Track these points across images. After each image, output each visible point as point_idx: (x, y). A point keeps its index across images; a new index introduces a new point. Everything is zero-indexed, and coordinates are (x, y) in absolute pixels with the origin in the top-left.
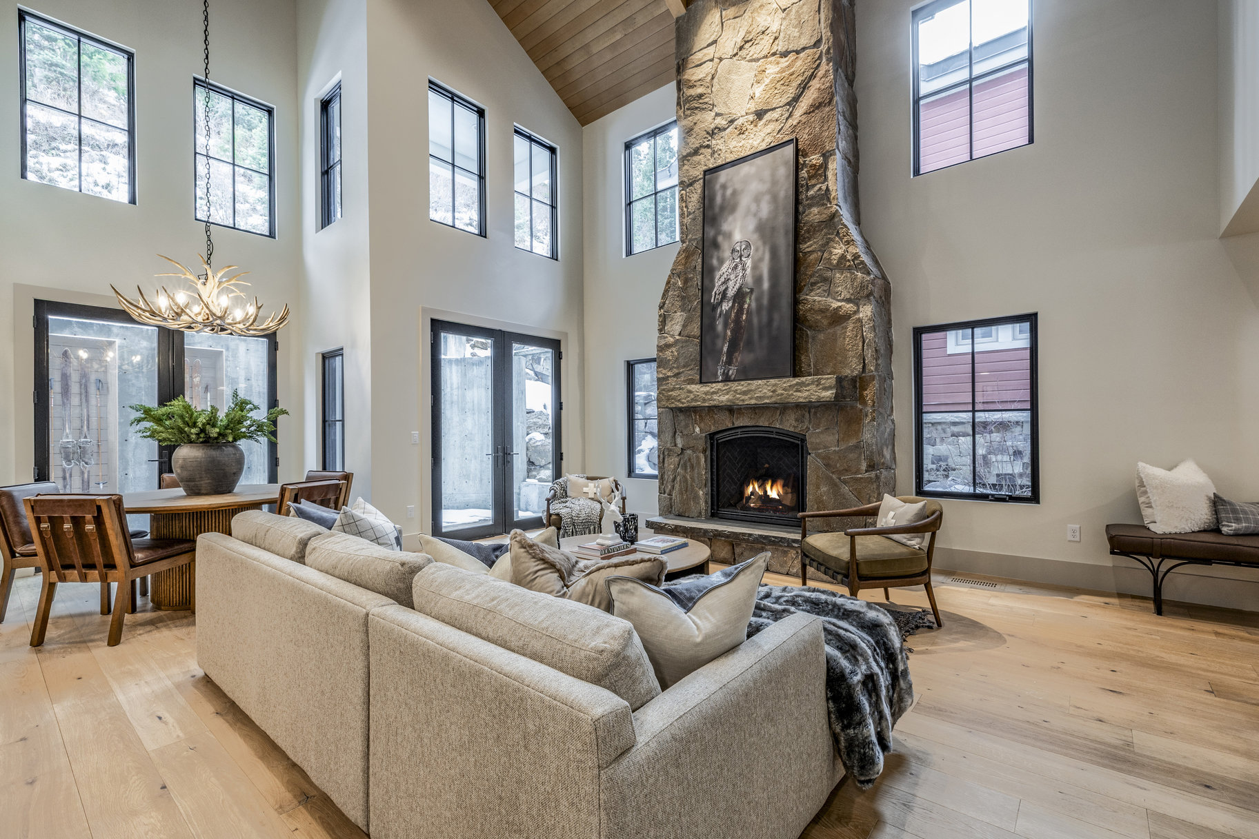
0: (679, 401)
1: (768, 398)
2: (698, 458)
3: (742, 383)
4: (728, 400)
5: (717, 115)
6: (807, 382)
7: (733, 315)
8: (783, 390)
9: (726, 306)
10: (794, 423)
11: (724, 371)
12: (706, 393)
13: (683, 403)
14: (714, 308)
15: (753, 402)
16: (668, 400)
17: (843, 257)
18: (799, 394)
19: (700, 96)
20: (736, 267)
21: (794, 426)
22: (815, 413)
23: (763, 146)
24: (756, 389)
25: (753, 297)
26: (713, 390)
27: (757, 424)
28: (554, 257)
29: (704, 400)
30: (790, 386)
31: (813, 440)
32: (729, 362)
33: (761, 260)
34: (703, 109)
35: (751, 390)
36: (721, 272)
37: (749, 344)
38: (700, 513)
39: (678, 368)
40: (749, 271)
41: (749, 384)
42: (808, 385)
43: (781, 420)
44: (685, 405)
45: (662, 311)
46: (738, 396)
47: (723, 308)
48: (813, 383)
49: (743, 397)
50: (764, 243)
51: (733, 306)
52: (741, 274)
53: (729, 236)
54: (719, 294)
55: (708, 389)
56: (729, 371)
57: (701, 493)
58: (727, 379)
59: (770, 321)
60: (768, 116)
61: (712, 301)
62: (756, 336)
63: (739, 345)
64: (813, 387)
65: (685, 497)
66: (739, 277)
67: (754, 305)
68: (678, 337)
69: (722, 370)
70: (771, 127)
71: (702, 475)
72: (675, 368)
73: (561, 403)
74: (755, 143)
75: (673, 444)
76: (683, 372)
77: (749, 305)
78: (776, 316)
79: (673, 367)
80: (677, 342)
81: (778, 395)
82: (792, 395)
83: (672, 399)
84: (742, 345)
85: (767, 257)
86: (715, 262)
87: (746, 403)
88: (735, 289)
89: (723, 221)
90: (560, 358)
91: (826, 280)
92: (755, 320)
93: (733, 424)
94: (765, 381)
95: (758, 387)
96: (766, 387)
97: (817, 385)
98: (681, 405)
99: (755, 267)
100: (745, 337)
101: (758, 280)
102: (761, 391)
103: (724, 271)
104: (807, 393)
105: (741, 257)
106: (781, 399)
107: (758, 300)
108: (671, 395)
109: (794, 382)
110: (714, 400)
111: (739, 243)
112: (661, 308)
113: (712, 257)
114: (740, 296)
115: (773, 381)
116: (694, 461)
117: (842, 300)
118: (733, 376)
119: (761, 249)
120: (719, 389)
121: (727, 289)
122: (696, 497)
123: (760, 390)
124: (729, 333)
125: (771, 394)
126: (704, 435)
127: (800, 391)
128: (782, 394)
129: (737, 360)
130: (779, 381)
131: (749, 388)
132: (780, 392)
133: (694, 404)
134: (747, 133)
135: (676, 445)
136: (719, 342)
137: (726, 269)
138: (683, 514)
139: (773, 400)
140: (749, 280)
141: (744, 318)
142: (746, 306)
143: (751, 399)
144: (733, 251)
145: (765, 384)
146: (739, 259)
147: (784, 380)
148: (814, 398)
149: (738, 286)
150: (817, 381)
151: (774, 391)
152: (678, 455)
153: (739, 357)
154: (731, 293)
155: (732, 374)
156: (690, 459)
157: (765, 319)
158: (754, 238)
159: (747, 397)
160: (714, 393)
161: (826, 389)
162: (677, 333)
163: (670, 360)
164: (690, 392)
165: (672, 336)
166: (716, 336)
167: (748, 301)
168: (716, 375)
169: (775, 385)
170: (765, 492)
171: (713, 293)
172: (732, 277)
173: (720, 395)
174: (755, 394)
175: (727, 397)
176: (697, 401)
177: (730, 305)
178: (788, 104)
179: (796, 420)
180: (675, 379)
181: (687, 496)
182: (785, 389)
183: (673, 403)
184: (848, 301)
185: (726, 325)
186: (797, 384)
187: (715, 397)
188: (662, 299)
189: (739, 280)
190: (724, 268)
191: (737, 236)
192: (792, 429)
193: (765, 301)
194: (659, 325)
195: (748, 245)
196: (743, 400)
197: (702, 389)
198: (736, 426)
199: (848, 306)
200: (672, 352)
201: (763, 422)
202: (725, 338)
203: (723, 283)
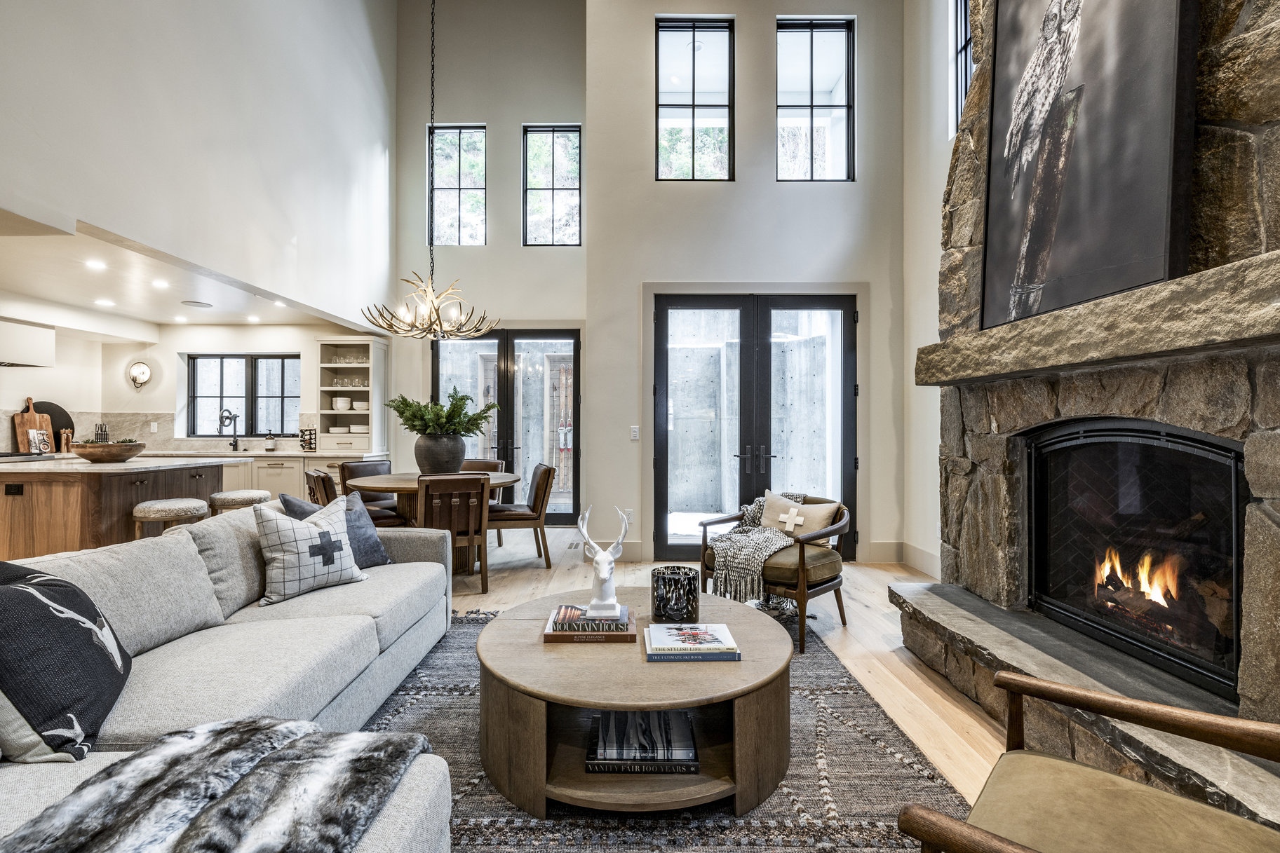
1: (1096, 345)
2: (995, 482)
4: (1018, 361)
6: (1203, 286)
7: (1040, 166)
8: (1135, 319)
9: (1028, 155)
10: (1202, 409)
11: (1020, 298)
12: (980, 351)
13: (947, 374)
14: (1009, 164)
15: (1064, 359)
18: (1178, 325)
20: (1049, 56)
21: (1202, 418)
24: (1071, 328)
25: (1081, 106)
26: (992, 341)
27: (1107, 413)
28: (851, 177)
29: (978, 365)
30: (1152, 307)
31: (1265, 458)
32: (1030, 277)
35: (1060, 333)
36: (1022, 85)
37: (1070, 222)
38: (998, 595)
40: (1074, 47)
41: (1057, 318)
42: (1206, 294)
43: (1167, 403)
44: (951, 378)
45: (948, 207)
46: (1035, 349)
47: (1024, 160)
48: (1219, 286)
49: (1045, 351)
51: (1041, 148)
52: (1059, 66)
54: (1018, 132)
55: (984, 341)
56: (1028, 296)
57: (1000, 554)
58: (1022, 314)
59: (1119, 144)
61: (1006, 154)
62: (1085, 198)
63: (1051, 230)
64: (1222, 299)
65: (975, 556)
66: (1056, 75)
67: (1082, 125)
68: (966, 249)
69: (1017, 298)
71: (1002, 518)
72: (963, 310)
73: (856, 387)
75: (961, 454)
77: (1073, 129)
78: (1133, 130)
79: (961, 307)
80: (965, 257)
81: (1121, 336)
82: (1158, 330)
83: (933, 367)
84: (1054, 229)
86: (1013, 67)
87: (1051, 363)
88: (1047, 107)
90: (856, 322)
92: (1084, 161)
93: (1058, 413)
94: (1091, 305)
95: (1076, 321)
96: (1094, 318)
97: (1234, 291)
98: (945, 378)
100: (1062, 209)
101: (1093, 60)
102: (1080, 332)
104: (1202, 319)
105: (1059, 26)
106: (1128, 344)
107: (1093, 108)
108: (931, 361)
109: (1165, 294)
112: (946, 201)
114: (1055, 117)
115: (1109, 302)
116: (989, 488)
118: (1036, 307)
120: (1002, 338)
121: (1031, 115)
122: (992, 561)
123: (1080, 327)
124: (1032, 210)
125: (1104, 334)
126: (1004, 437)
127: (1179, 317)
128: (1132, 332)
129: (1044, 267)
130: (1125, 298)
131: (1060, 325)
132: (1126, 325)
133: (962, 374)
135: (965, 455)
136: (1014, 237)
138: (973, 590)
139: (1108, 350)
140: (1075, 69)
141: (1061, 165)
143: (1059, 352)
144: (1046, 21)
145: (1092, 312)
146: (1056, 35)
147: (1138, 292)
148: (1221, 333)
149: (1052, 97)
150: (1233, 277)
151: (1111, 327)
152: (967, 474)
153: (1048, 260)
154: (1038, 120)
155: (1035, 301)
156: (982, 484)
157: (1105, 149)
160: (994, 348)
162: (967, 241)
163: (955, 295)
165: (960, 248)
166: (1009, 226)
167: (1070, 120)
168: (1006, 307)
169: (1112, 312)
170: (1137, 583)
171: (1008, 136)
172: (1042, 81)
173: (1004, 351)
174: (1069, 339)
175: (1014, 353)
176: (966, 367)
177: (1036, 147)
179: (1210, 401)
180: (964, 330)
181: (978, 555)
182: (1138, 319)
185: (1027, 196)
186: (1174, 297)
187: (995, 356)
188: (948, 185)
189: (1054, 82)
192: (1196, 426)
193: (1108, 104)
194: (944, 236)
196: (1044, 358)
197: (974, 343)
198: (1063, 418)
200: (960, 279)
201: (1121, 406)
202: (1024, 225)
203: (1026, 105)
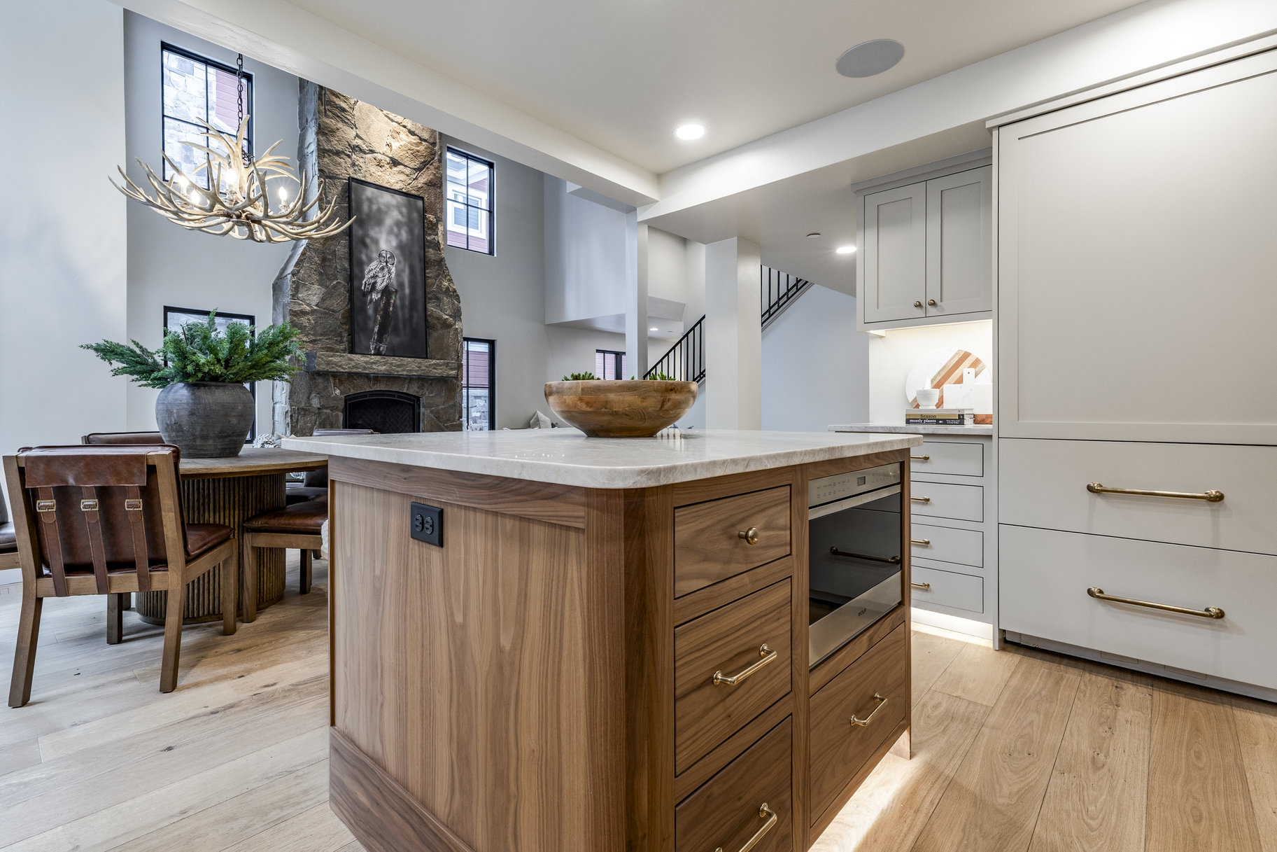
0: (340, 366)
1: (415, 371)
2: (337, 415)
3: (397, 358)
4: (386, 370)
5: (357, 136)
6: (440, 363)
7: (382, 305)
9: (375, 296)
10: (416, 389)
12: (366, 363)
13: (344, 369)
14: (365, 294)
15: (405, 373)
16: (329, 364)
17: (448, 288)
18: (435, 371)
19: (344, 110)
20: (382, 269)
22: (431, 384)
23: (397, 187)
24: (407, 364)
25: (398, 296)
27: (389, 389)
29: (365, 368)
30: (430, 365)
31: (425, 400)
33: (403, 271)
34: (345, 122)
36: (370, 268)
37: (396, 329)
39: (314, 335)
41: (402, 360)
42: (441, 365)
43: (409, 388)
44: (346, 370)
46: (393, 367)
47: (373, 297)
48: (444, 365)
49: (397, 369)
50: (405, 260)
51: (381, 298)
52: (387, 276)
53: (376, 242)
54: (369, 285)
55: (368, 359)
56: (380, 347)
58: (378, 353)
59: (411, 317)
60: (400, 168)
61: (363, 288)
62: (401, 326)
64: (444, 367)
67: (398, 302)
68: (315, 308)
70: (403, 177)
72: (311, 335)
74: (392, 181)
75: (307, 405)
76: (320, 340)
77: (395, 301)
78: (415, 315)
79: (309, 334)
80: (313, 312)
81: (422, 370)
82: (431, 371)
83: (332, 364)
84: (390, 329)
85: (407, 271)
86: (364, 257)
87: (400, 373)
88: (382, 285)
89: (369, 228)
91: (438, 299)
92: (400, 313)
93: (371, 388)
94: (414, 359)
96: (414, 363)
97: (447, 367)
98: (342, 370)
99: (398, 275)
100: (392, 323)
101: (401, 285)
102: (410, 366)
103: (373, 267)
104: (441, 371)
105: (387, 262)
106: (424, 373)
107: (402, 299)
108: (331, 361)
109: (433, 362)
110: (374, 369)
111: (385, 252)
113: (361, 252)
114: (386, 292)
116: (334, 418)
117: (447, 315)
118: (384, 352)
119: (403, 263)
121: (375, 283)
125: (418, 369)
126: (344, 396)
127: (436, 369)
129: (386, 340)
131: (402, 363)
132: (424, 368)
133: (354, 370)
134: (384, 168)
135: (311, 405)
137: (374, 267)
139: (419, 373)
140: (394, 282)
142: (392, 301)
143: (403, 370)
144: (380, 255)
145: (414, 361)
146: (385, 264)
147: (426, 360)
148: (445, 375)
149: (385, 284)
150: (447, 364)
151: (419, 367)
152: (316, 414)
153: (389, 338)
154: (380, 286)
156: (329, 417)
157: (407, 315)
158: (397, 252)
159: (400, 369)
160: (373, 363)
161: (452, 369)
162: (314, 303)
163: (306, 326)
164: (350, 359)
165: (308, 305)
166: (368, 318)
167: (394, 298)
168: (368, 349)
171: (364, 282)
172: (380, 275)
175: (384, 367)
176: (358, 368)
177: (379, 296)
178: (414, 169)
179: (418, 388)
180: (312, 345)
182: (426, 367)
183: (333, 367)
184: (451, 316)
185: (376, 311)
186: (434, 364)
189: (385, 279)
190: (373, 265)
191: (383, 245)
192: (414, 394)
193: (407, 302)
195: (392, 257)
196: (398, 371)
197: (362, 359)
199: (451, 319)
200: (309, 319)
201: (395, 388)
203: (372, 277)
